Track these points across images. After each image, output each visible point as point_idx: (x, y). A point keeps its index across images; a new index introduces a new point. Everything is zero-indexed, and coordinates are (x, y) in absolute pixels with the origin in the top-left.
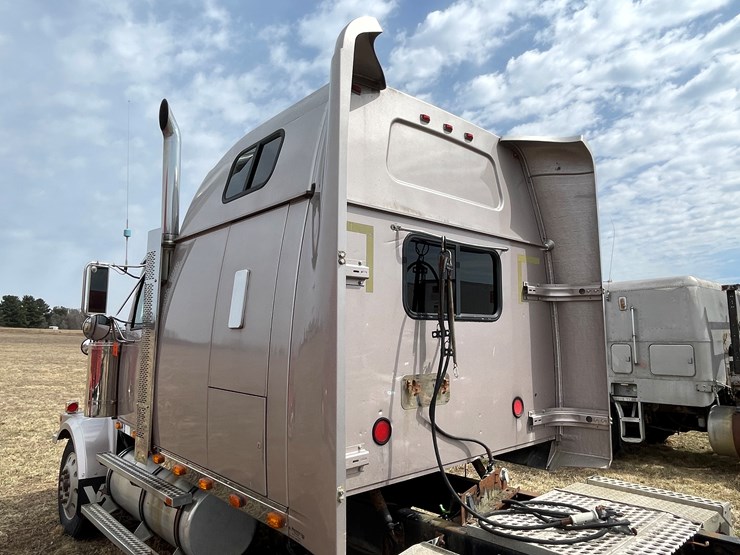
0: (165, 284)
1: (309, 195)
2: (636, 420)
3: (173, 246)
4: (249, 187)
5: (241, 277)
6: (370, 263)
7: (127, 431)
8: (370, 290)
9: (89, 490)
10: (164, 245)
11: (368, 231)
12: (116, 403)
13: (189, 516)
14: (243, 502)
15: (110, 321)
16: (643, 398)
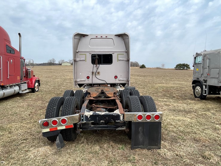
2: (206, 89)
6: (86, 58)
16: (208, 83)
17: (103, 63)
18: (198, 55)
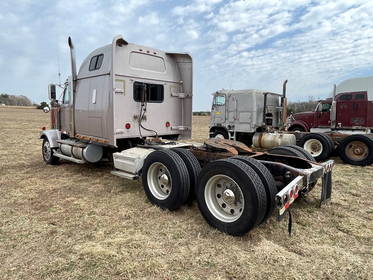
0: (74, 91)
1: (109, 74)
2: (233, 137)
3: (76, 80)
4: (95, 68)
5: (95, 91)
6: (124, 89)
7: (65, 133)
8: (124, 95)
9: (54, 150)
10: (73, 80)
11: (124, 81)
12: (60, 126)
13: (85, 150)
14: (98, 140)
15: (57, 101)
16: (236, 130)
17: (151, 100)
18: (217, 94)
